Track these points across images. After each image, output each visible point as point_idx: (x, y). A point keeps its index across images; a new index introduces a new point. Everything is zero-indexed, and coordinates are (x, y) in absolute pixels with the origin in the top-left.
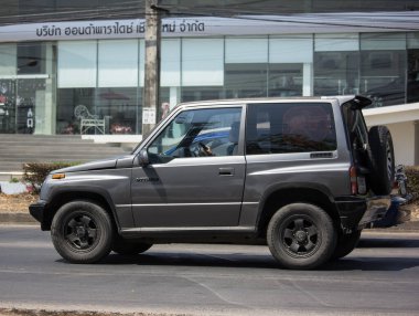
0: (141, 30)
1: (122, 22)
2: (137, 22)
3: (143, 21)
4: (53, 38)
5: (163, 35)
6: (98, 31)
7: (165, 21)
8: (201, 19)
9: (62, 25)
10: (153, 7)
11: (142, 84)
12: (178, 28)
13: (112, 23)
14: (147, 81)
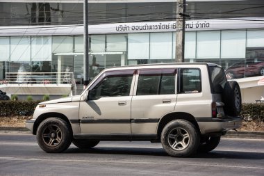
0: (173, 27)
1: (163, 23)
2: (172, 23)
3: (175, 22)
4: (126, 31)
5: (186, 30)
6: (150, 28)
7: (187, 22)
8: (208, 21)
9: (130, 25)
10: (180, 14)
11: (174, 57)
12: (194, 26)
13: (157, 23)
14: (177, 55)
